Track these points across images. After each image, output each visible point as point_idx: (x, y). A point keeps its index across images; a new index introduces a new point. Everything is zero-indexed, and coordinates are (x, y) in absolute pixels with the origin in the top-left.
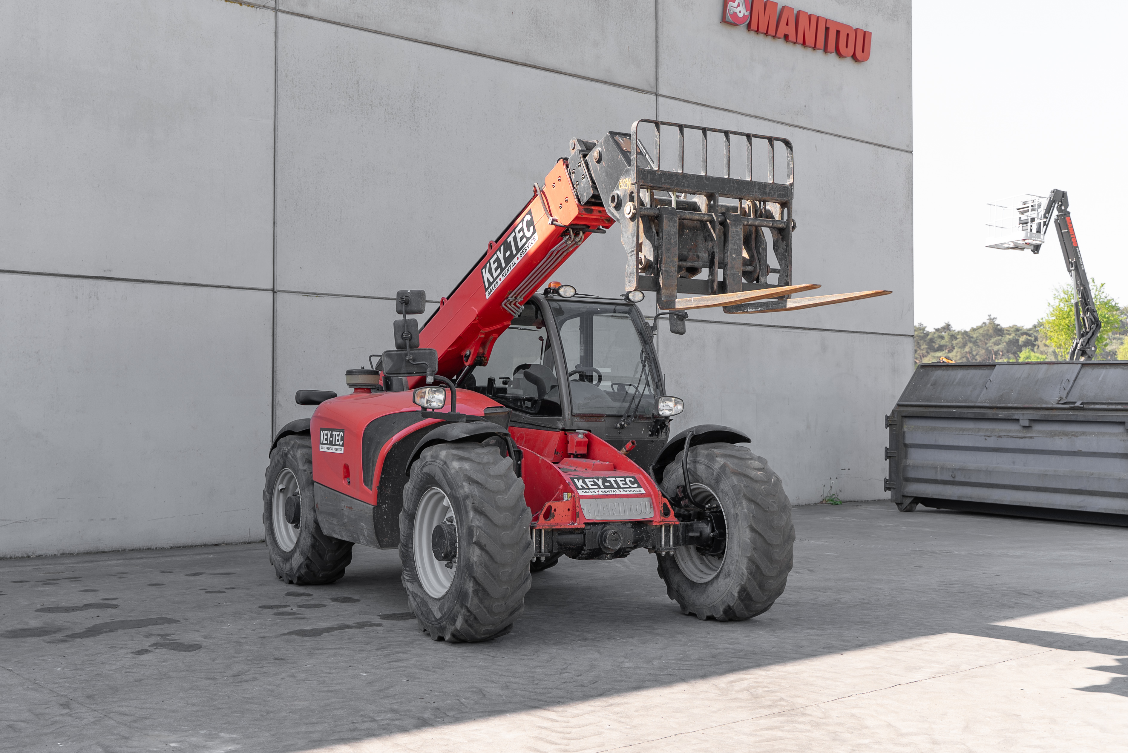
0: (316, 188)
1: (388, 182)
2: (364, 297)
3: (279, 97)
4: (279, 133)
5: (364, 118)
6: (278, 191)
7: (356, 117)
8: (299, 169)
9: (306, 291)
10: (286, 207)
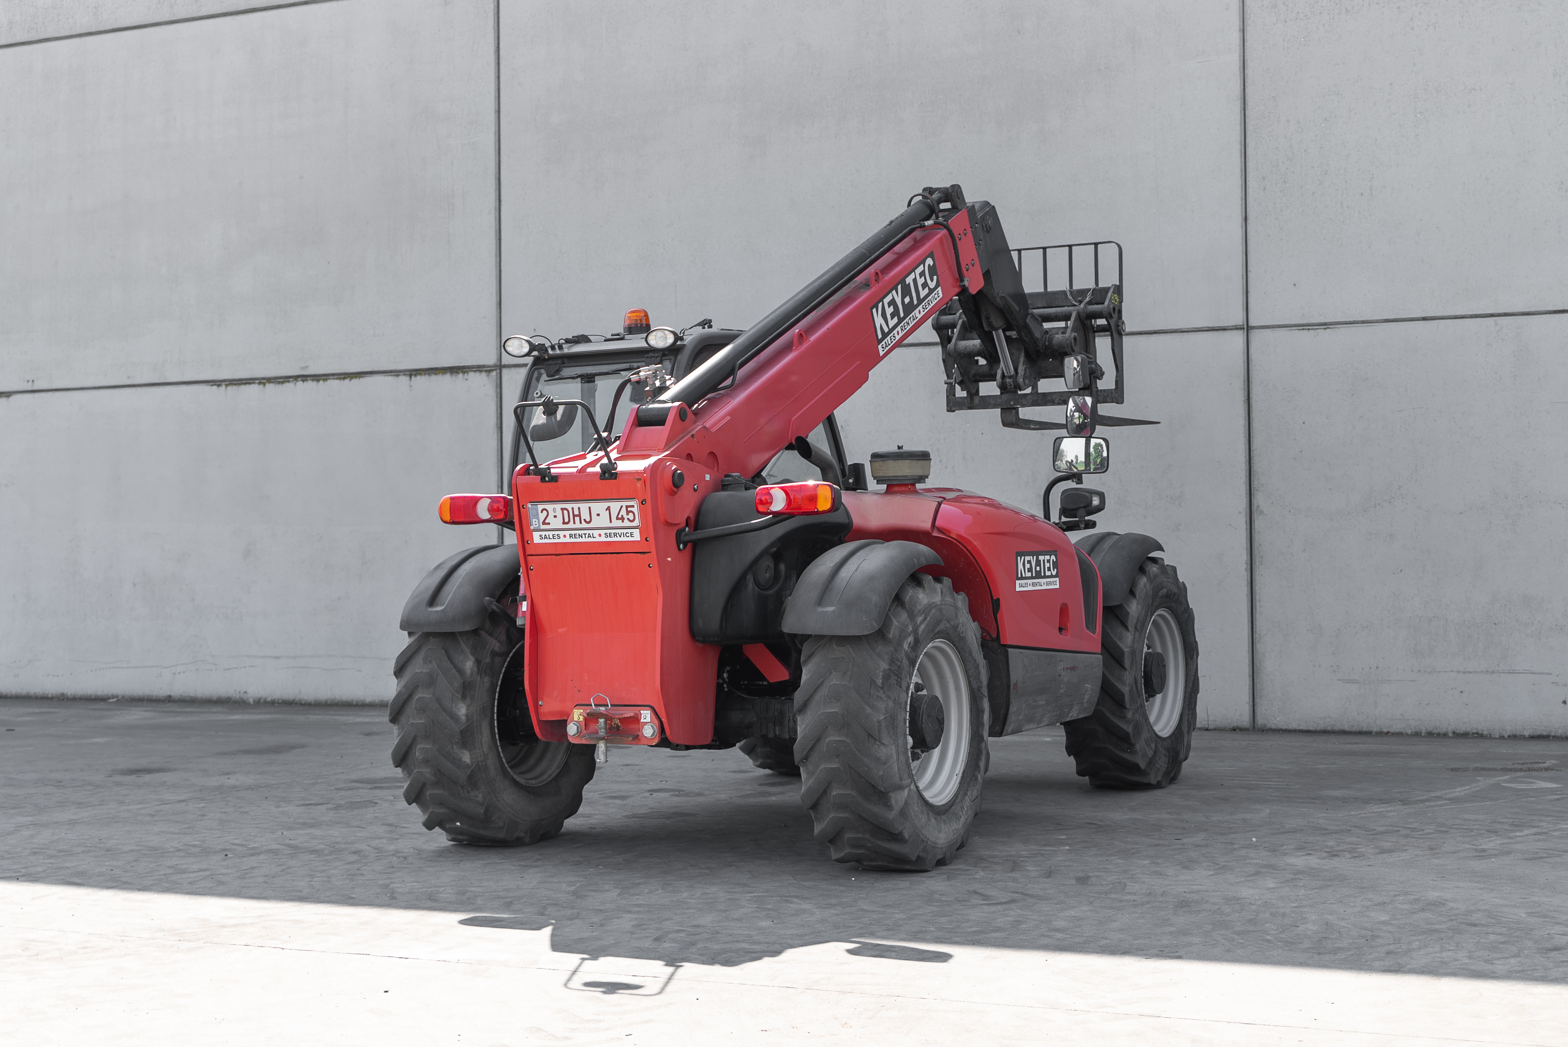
0: (1321, 148)
1: (1469, 106)
2: (1424, 319)
3: (1249, 12)
4: (1249, 72)
5: (1416, 5)
6: (1250, 165)
7: (1399, 8)
8: (1288, 121)
9: (1304, 322)
10: (1265, 189)
